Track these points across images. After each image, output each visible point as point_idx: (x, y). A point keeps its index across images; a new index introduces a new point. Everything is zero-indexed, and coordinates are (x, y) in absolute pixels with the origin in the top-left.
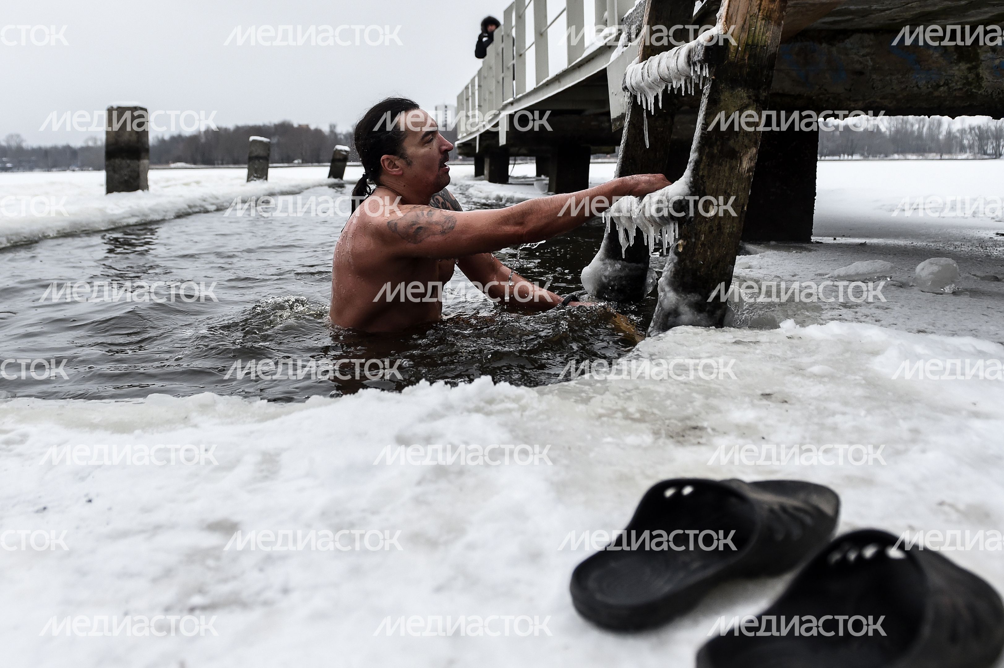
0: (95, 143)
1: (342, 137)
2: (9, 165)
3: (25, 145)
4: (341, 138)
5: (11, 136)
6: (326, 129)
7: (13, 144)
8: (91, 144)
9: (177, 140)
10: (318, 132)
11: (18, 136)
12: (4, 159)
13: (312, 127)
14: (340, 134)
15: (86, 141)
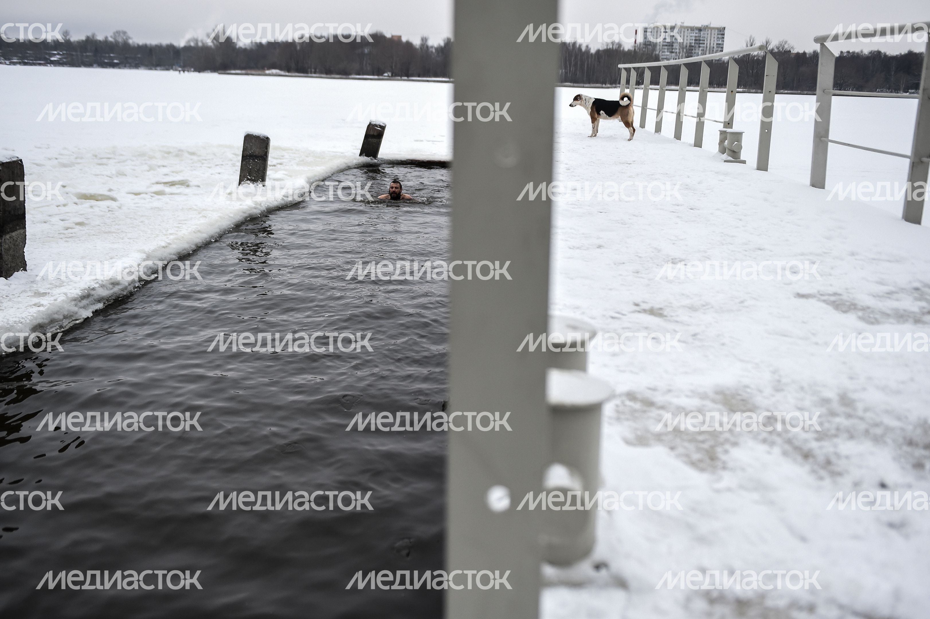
0: (197, 44)
1: (434, 51)
2: (116, 61)
3: (131, 42)
4: (432, 52)
5: (118, 32)
6: (417, 42)
7: (120, 40)
8: (192, 44)
9: (273, 46)
10: (409, 45)
11: (125, 33)
12: (112, 55)
13: (404, 39)
14: (432, 47)
15: (189, 41)
